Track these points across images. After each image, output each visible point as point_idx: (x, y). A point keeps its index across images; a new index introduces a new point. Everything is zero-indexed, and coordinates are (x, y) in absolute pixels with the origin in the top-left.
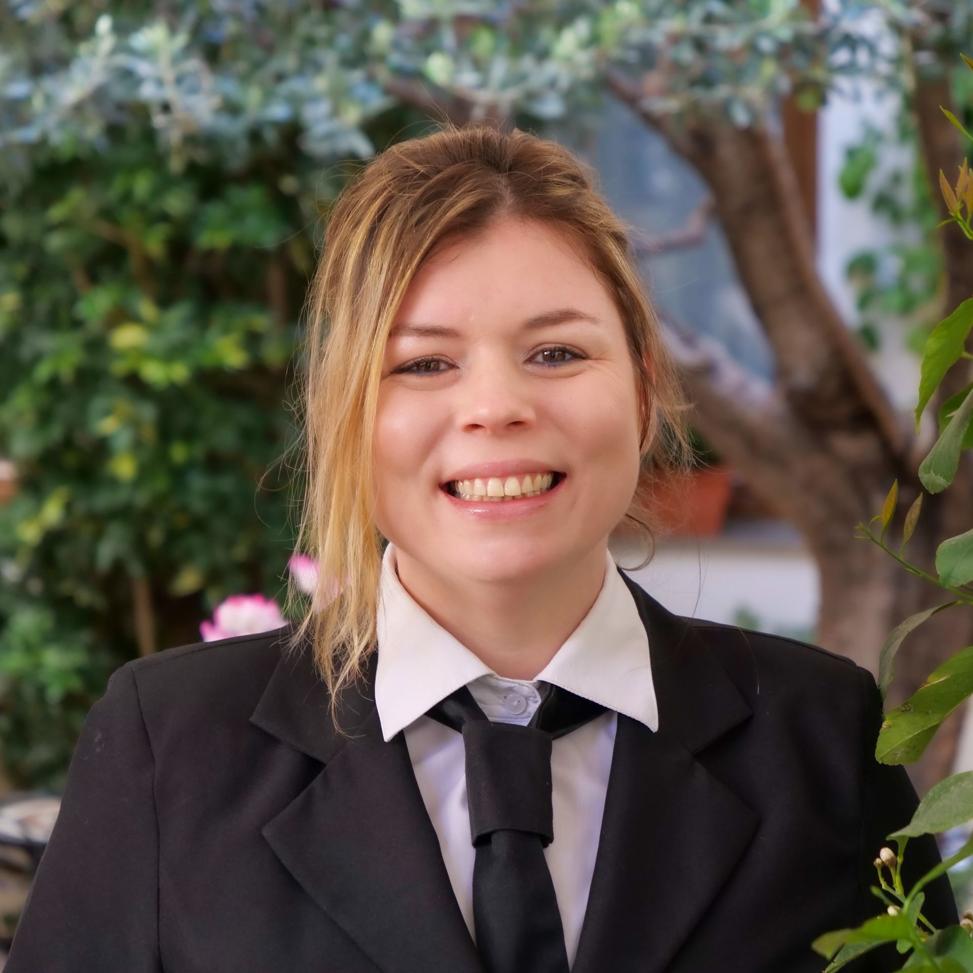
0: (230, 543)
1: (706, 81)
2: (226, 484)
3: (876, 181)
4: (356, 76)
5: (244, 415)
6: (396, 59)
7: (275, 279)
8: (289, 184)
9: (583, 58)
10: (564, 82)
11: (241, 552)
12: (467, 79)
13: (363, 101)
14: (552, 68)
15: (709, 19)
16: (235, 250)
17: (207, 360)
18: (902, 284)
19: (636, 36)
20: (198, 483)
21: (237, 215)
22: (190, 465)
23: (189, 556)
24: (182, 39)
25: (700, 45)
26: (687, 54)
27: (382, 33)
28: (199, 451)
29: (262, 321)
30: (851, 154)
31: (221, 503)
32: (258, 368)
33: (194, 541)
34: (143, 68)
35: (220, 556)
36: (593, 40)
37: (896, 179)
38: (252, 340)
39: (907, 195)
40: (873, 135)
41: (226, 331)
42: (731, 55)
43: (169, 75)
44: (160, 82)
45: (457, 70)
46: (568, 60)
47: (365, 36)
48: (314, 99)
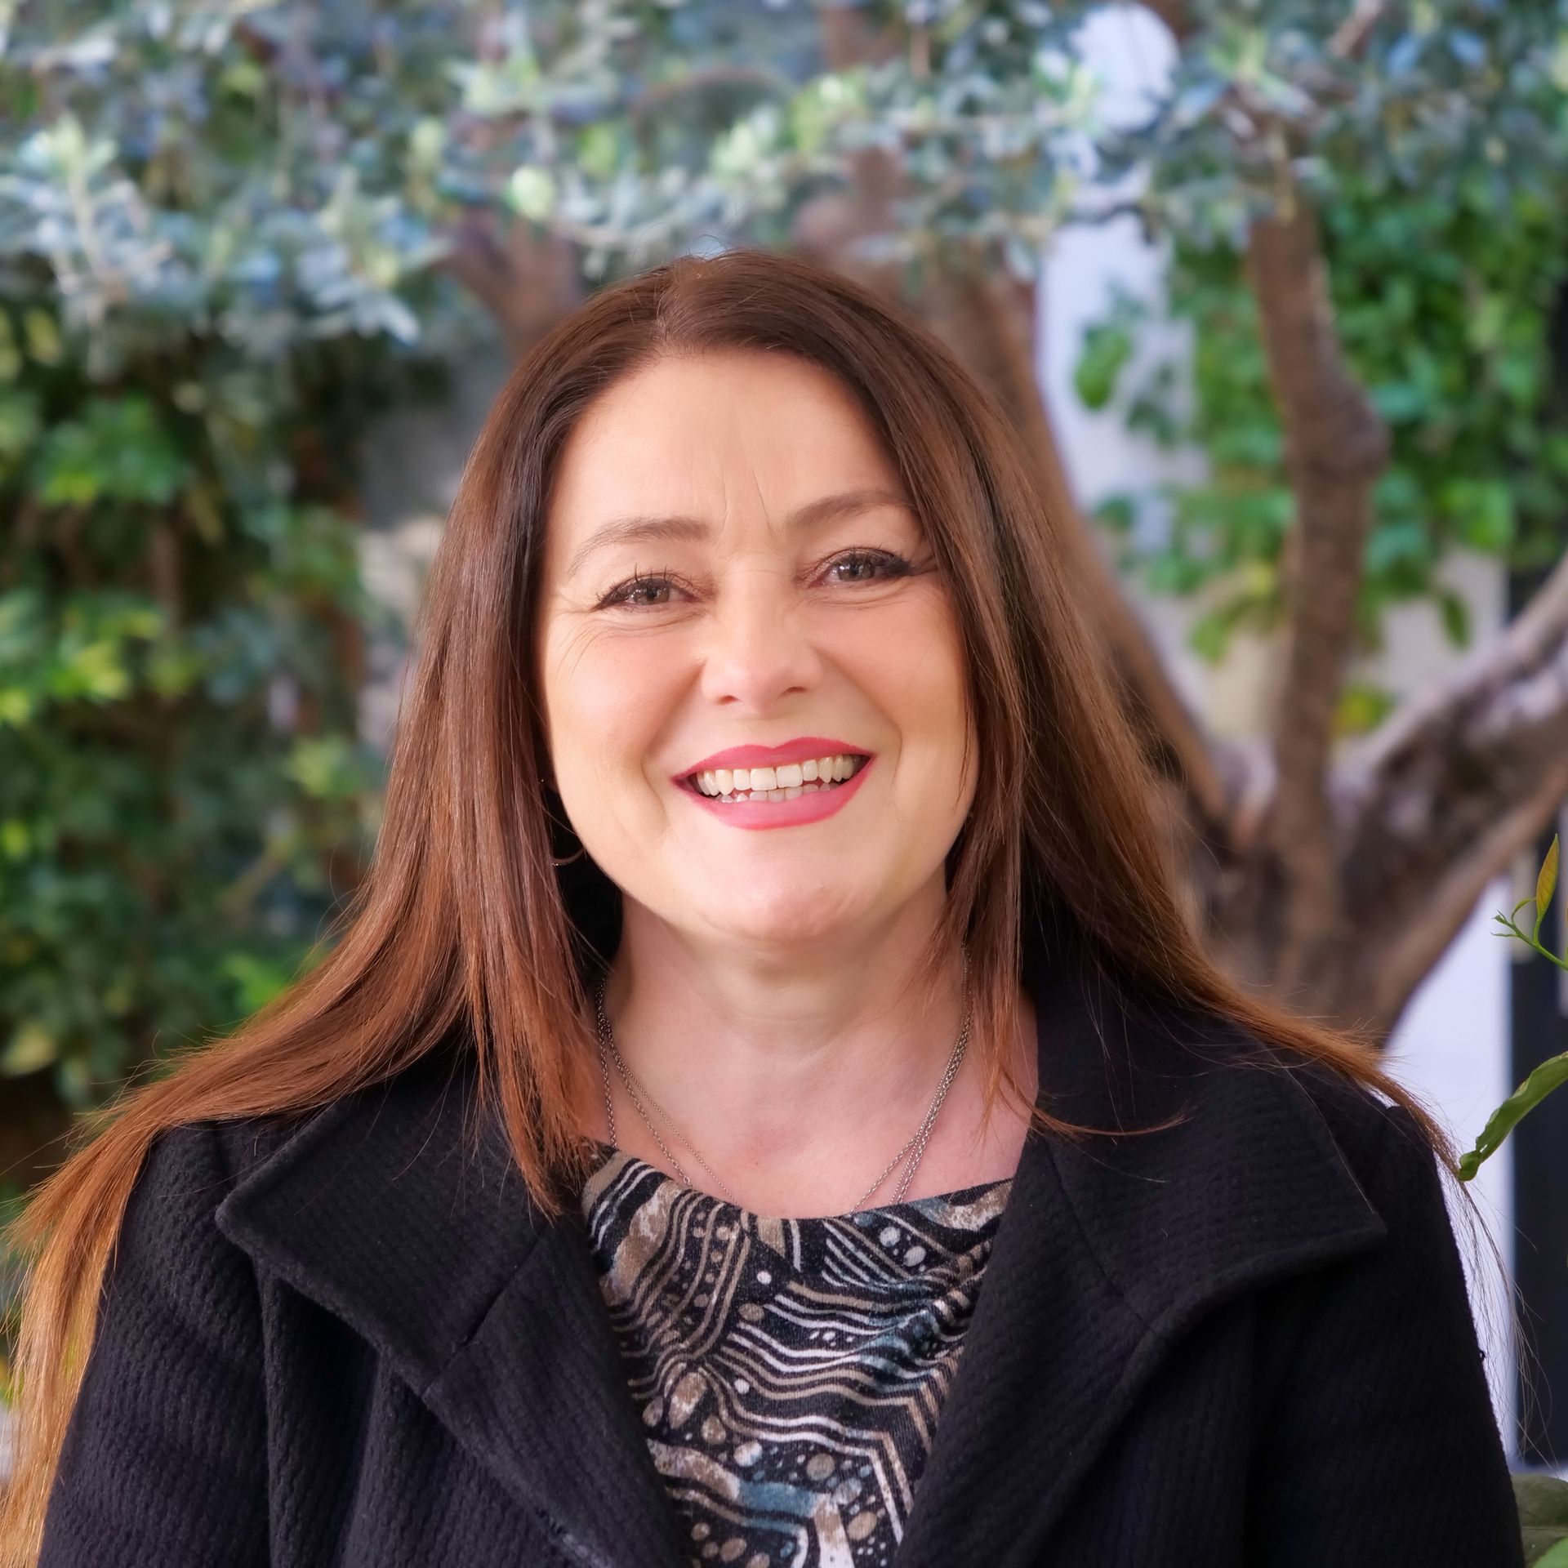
0: (100, 987)
1: (966, 208)
2: (94, 889)
3: (1132, 380)
4: (387, 207)
5: (120, 775)
6: (451, 178)
7: (162, 550)
8: (189, 396)
9: (767, 172)
10: (734, 212)
11: (118, 1000)
12: (579, 207)
13: (402, 247)
14: (709, 190)
15: (970, 107)
16: (104, 503)
17: (62, 687)
18: (1177, 546)
19: (857, 134)
20: (49, 889)
21: (107, 451)
22: (34, 858)
23: (33, 1009)
24: (104, 151)
25: (952, 146)
26: (934, 165)
27: (428, 137)
28: (47, 836)
29: (149, 622)
30: (1092, 336)
31: (84, 919)
32: (142, 697)
33: (41, 984)
34: (41, 198)
35: (86, 1006)
36: (785, 141)
37: (1165, 376)
38: (134, 652)
39: (1183, 402)
40: (1127, 306)
41: (91, 637)
42: (1006, 163)
43: (85, 211)
44: (68, 220)
45: (560, 194)
46: (745, 177)
47: (399, 144)
48: (321, 243)
